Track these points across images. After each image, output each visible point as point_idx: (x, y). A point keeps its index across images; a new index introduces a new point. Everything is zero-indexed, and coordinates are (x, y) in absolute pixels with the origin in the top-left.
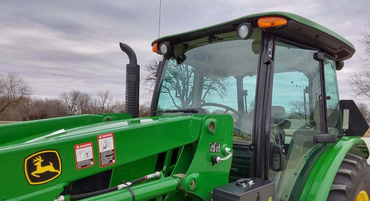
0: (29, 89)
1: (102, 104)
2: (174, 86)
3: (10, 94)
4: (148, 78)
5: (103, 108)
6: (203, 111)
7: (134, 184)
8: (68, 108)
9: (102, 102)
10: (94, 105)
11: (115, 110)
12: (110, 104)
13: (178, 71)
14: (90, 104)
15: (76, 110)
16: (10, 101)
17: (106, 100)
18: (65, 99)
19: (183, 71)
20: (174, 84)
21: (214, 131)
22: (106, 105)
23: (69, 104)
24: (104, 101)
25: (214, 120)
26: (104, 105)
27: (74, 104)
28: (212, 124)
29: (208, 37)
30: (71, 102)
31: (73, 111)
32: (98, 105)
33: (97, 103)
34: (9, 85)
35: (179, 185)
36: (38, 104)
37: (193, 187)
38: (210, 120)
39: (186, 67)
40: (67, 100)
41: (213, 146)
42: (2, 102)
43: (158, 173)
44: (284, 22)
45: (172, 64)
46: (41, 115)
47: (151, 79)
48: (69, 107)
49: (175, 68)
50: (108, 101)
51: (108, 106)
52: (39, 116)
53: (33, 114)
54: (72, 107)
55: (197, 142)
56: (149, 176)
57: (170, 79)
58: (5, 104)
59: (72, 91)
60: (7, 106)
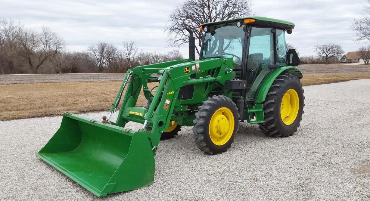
0: (62, 43)
1: (128, 55)
2: (198, 35)
3: (46, 48)
4: (172, 28)
5: (129, 59)
6: (223, 57)
7: (203, 78)
8: (96, 60)
9: (127, 53)
10: (120, 57)
11: (140, 61)
12: (135, 56)
13: (202, 19)
14: (116, 56)
15: (104, 62)
16: (46, 56)
17: (131, 52)
18: (93, 52)
19: (206, 20)
20: (198, 33)
21: (226, 63)
22: (131, 57)
23: (97, 57)
24: (129, 52)
25: (226, 60)
26: (129, 56)
27: (102, 56)
28: (226, 61)
29: (225, 24)
30: (99, 54)
31: (101, 63)
32: (124, 56)
33: (123, 54)
34: (44, 40)
35: (215, 80)
36: (68, 57)
37: (219, 80)
38: (225, 60)
39: (209, 15)
40: (95, 52)
41: (226, 68)
42: (40, 56)
43: (209, 76)
44: (254, 21)
45: (195, 12)
46: (73, 68)
47: (175, 29)
48: (98, 59)
49: (198, 17)
50: (133, 52)
51: (133, 58)
52: (70, 69)
53: (65, 67)
54: (100, 59)
55: (221, 67)
56: (207, 76)
57: (193, 28)
58: (43, 58)
59: (100, 43)
60: (44, 60)
